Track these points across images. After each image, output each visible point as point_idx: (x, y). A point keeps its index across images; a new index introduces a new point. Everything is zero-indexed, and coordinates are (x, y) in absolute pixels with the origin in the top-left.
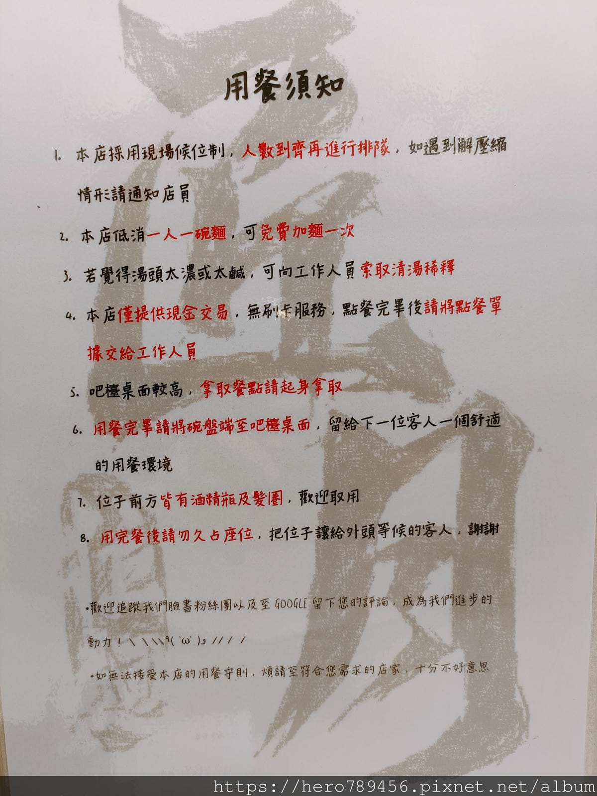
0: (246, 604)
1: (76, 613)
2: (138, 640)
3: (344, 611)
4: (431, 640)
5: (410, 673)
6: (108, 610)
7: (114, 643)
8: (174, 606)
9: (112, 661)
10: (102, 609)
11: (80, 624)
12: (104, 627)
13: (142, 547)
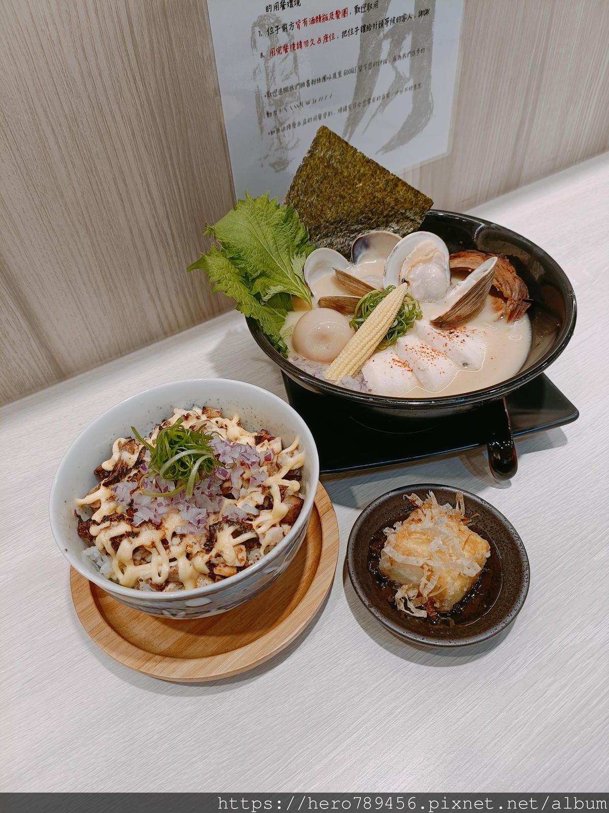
0: (332, 76)
1: (261, 100)
2: (288, 108)
3: (371, 70)
4: (402, 77)
5: (393, 96)
6: (275, 94)
7: (278, 112)
8: (302, 85)
9: (277, 122)
10: (272, 95)
11: (263, 106)
12: (273, 104)
13: (288, 55)
